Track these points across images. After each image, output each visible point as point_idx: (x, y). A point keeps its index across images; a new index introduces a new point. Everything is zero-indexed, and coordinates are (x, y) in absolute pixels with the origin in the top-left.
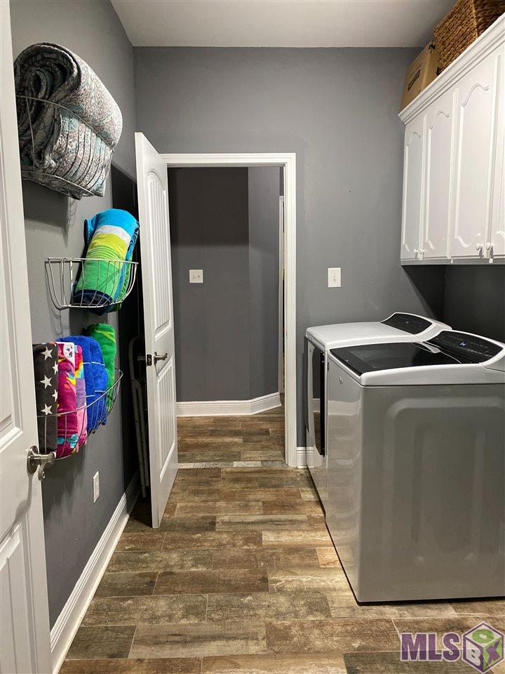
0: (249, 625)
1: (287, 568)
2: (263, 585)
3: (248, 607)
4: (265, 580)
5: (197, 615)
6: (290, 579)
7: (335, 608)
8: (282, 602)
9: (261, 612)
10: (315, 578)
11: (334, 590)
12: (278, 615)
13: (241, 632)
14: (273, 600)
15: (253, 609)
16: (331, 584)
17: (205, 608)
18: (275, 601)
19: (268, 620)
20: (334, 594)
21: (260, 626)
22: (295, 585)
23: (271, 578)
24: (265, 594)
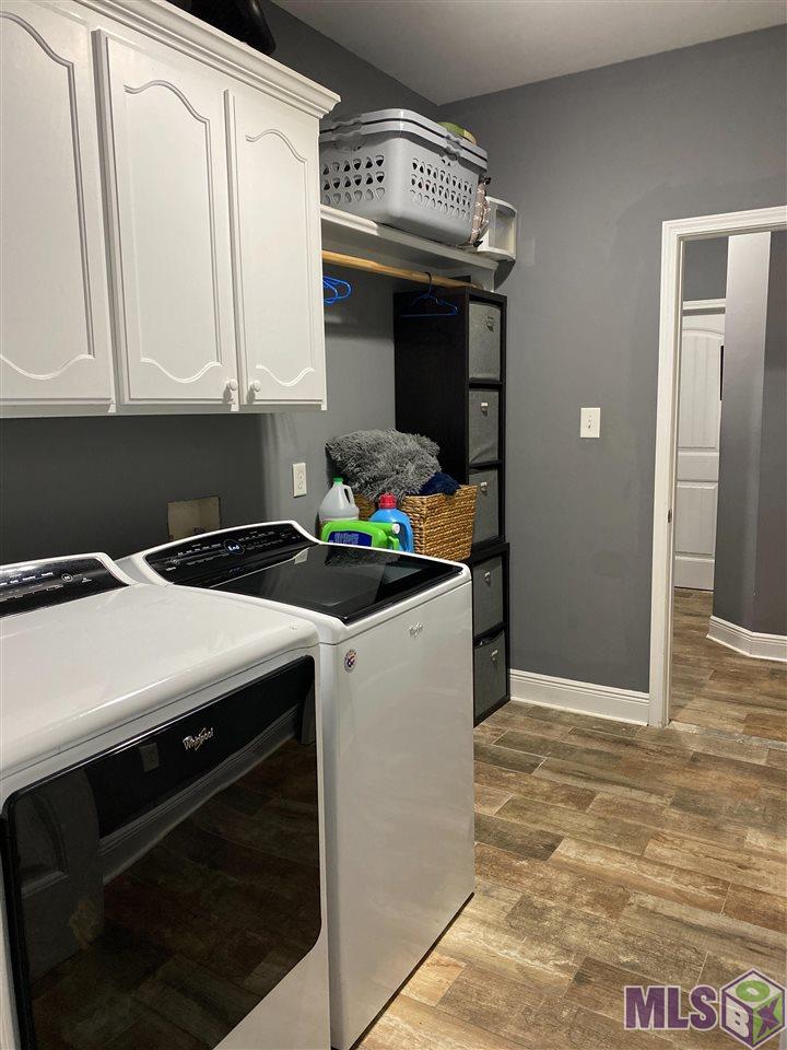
0: (642, 926)
1: (527, 983)
2: (588, 973)
3: (633, 949)
4: (581, 979)
5: (720, 968)
6: (537, 963)
7: (509, 902)
8: (575, 935)
9: (617, 935)
10: (495, 950)
11: (483, 922)
12: (592, 922)
13: (658, 922)
14: (589, 943)
15: (625, 942)
16: (481, 932)
17: (704, 972)
18: (586, 939)
19: (612, 922)
20: (490, 918)
21: (625, 918)
22: (537, 951)
23: (567, 978)
24: (595, 954)
